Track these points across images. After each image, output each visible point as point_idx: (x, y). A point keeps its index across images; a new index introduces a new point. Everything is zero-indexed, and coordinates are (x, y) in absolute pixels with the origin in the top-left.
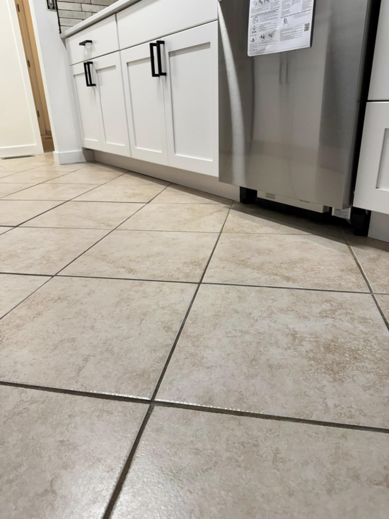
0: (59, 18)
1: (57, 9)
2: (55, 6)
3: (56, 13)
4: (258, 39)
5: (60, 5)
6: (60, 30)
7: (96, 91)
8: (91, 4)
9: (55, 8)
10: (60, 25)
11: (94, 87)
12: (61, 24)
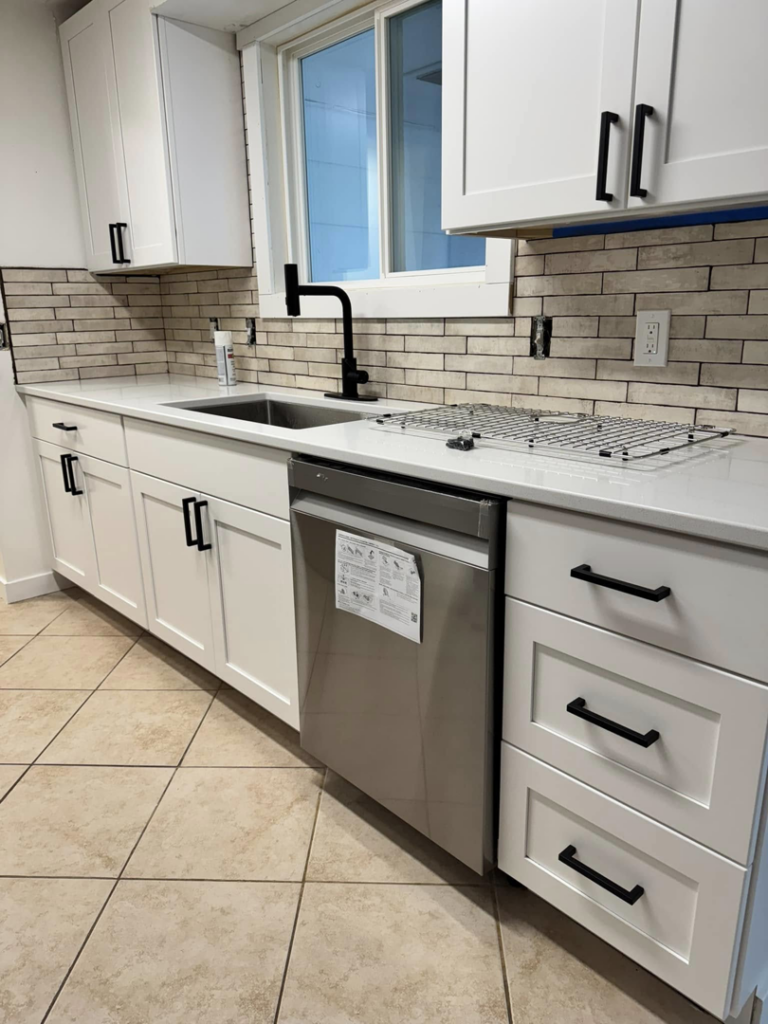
0: (13, 360)
1: (11, 346)
2: (8, 341)
3: (9, 352)
4: (349, 594)
5: (16, 340)
6: (16, 378)
7: (83, 501)
8: (74, 331)
9: (8, 345)
10: (15, 371)
11: (80, 495)
12: (17, 369)
